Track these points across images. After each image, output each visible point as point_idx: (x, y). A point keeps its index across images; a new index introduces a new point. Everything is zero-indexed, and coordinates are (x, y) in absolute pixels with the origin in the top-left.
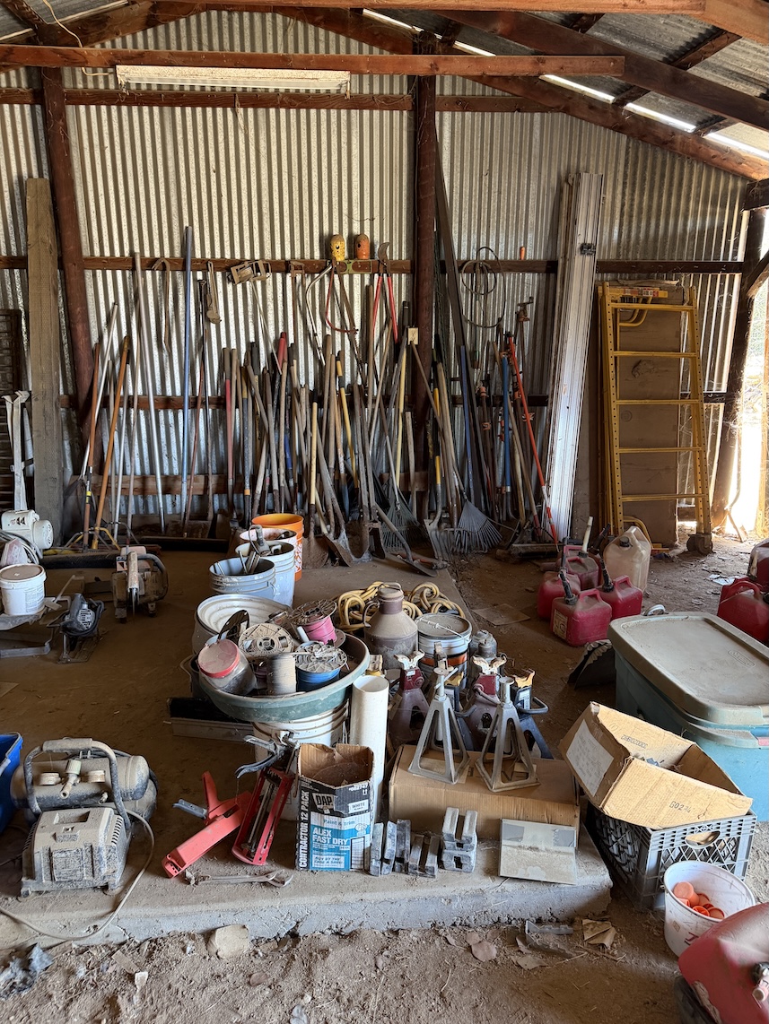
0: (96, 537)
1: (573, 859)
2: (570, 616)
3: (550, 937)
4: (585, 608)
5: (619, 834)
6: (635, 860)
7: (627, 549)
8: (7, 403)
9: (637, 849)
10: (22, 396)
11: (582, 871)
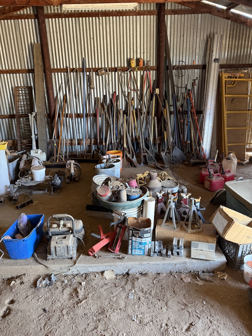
0: (58, 158)
1: (214, 253)
2: (211, 182)
3: (207, 276)
4: (215, 179)
5: (229, 247)
6: (234, 254)
7: (229, 160)
8: (29, 116)
9: (235, 251)
10: (34, 114)
11: (217, 257)
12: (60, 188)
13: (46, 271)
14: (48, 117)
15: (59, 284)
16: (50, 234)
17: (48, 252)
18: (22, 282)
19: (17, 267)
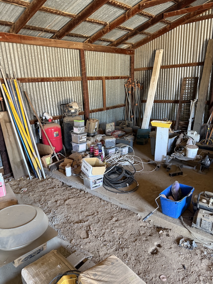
0: (208, 141)
8: (191, 102)
10: (195, 100)
12: (208, 169)
13: (188, 235)
14: (207, 104)
15: (198, 252)
16: (198, 207)
17: (194, 221)
18: (168, 235)
19: (166, 221)
